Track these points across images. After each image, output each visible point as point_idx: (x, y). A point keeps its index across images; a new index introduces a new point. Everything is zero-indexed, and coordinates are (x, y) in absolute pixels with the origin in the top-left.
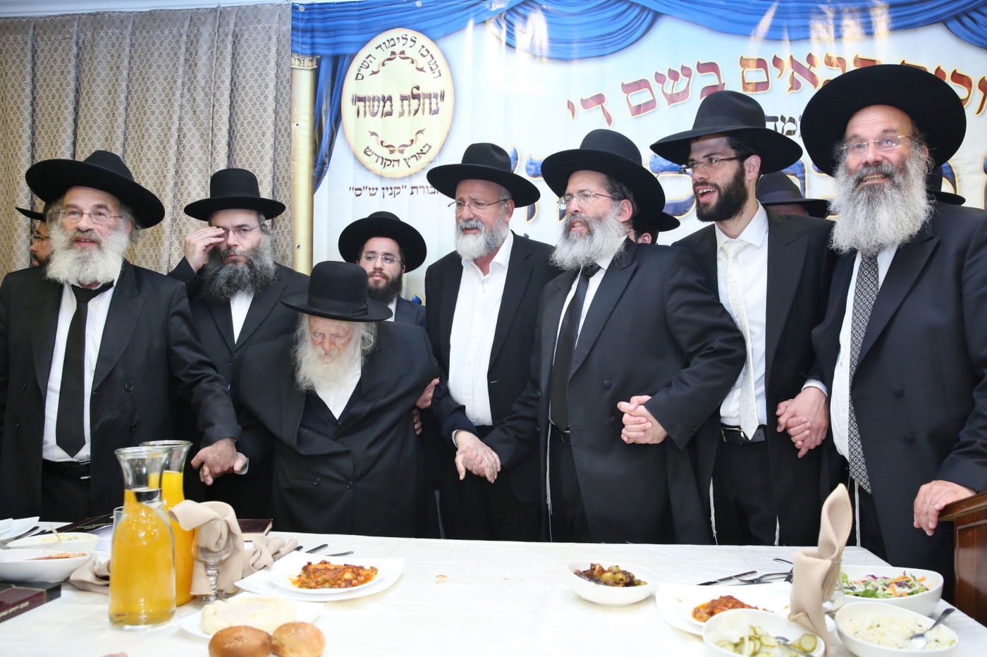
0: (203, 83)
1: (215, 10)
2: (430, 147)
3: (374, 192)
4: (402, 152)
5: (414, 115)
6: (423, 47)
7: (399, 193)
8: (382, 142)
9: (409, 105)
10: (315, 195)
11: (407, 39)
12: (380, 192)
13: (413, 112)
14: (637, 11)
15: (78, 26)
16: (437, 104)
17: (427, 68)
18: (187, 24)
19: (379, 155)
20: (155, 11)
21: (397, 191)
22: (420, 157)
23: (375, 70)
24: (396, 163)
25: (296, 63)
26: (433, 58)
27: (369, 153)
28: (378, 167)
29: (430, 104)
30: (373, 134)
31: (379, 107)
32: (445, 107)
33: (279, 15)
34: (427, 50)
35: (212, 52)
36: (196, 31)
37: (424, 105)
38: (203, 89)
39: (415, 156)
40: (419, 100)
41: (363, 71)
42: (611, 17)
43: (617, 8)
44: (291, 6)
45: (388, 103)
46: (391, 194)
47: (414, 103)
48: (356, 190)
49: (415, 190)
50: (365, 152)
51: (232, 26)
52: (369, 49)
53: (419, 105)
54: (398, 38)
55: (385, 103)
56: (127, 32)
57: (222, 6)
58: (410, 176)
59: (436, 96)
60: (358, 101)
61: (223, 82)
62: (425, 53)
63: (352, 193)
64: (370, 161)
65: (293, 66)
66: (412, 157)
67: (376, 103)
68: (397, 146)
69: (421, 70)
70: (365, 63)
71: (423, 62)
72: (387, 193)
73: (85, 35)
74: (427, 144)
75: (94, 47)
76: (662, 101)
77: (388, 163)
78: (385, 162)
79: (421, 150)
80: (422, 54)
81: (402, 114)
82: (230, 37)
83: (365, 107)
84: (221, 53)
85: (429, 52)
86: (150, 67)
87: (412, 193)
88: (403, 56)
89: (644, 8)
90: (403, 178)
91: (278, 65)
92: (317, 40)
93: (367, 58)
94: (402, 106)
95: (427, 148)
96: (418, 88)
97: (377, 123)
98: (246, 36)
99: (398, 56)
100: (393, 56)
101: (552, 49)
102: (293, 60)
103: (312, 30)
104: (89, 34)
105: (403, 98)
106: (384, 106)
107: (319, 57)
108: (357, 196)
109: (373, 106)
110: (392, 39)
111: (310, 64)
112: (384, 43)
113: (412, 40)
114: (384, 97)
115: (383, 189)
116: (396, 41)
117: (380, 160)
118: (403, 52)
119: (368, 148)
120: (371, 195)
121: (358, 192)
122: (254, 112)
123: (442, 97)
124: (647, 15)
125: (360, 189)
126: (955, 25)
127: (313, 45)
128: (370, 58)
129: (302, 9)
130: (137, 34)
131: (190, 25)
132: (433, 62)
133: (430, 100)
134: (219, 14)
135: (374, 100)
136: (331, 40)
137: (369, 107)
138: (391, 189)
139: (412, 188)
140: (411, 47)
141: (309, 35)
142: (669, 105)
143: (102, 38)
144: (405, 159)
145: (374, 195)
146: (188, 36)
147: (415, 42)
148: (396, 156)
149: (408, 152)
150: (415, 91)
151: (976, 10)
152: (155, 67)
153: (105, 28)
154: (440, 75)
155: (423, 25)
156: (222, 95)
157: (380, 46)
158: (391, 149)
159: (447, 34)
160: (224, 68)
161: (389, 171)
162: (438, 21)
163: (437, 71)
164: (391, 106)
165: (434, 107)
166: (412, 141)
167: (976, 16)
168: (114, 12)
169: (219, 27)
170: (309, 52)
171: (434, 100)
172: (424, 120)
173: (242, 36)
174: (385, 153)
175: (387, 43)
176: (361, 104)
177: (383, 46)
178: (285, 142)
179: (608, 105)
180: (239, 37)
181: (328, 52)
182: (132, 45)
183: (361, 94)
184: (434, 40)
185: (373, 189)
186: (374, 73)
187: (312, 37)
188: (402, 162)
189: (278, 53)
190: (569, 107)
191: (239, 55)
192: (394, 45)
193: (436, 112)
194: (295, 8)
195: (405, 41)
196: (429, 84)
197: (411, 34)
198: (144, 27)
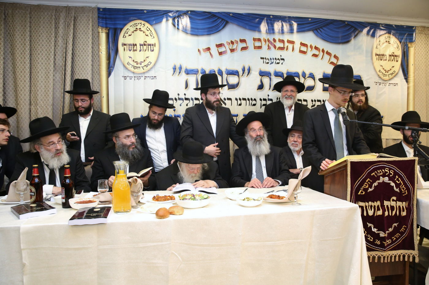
0: (62, 35)
1: (66, 7)
2: (151, 63)
3: (131, 78)
4: (141, 64)
5: (145, 51)
6: (148, 27)
7: (140, 79)
8: (133, 60)
9: (143, 48)
10: (109, 78)
11: (141, 24)
12: (133, 78)
13: (144, 50)
14: (220, 20)
15: (5, 8)
16: (153, 48)
17: (149, 35)
18: (54, 11)
19: (132, 65)
20: (40, 5)
21: (140, 78)
22: (148, 66)
23: (130, 34)
24: (139, 68)
25: (100, 30)
26: (151, 32)
27: (129, 64)
28: (132, 69)
29: (151, 48)
30: (130, 57)
31: (132, 48)
32: (156, 49)
33: (92, 11)
34: (149, 28)
35: (65, 23)
36: (58, 15)
37: (148, 48)
38: (62, 37)
39: (145, 66)
40: (147, 46)
41: (126, 35)
42: (212, 21)
43: (214, 18)
44: (97, 9)
45: (135, 46)
46: (137, 79)
47: (145, 47)
48: (125, 77)
49: (146, 78)
50: (127, 64)
51: (73, 14)
52: (128, 26)
53: (147, 48)
54: (138, 23)
55: (134, 46)
56: (28, 12)
57: (69, 6)
58: (144, 73)
59: (153, 45)
60: (124, 45)
61: (70, 35)
62: (148, 30)
63: (123, 78)
64: (130, 67)
65: (99, 31)
66: (144, 66)
67: (131, 46)
68: (139, 62)
69: (147, 35)
70: (126, 32)
71: (148, 33)
72: (136, 78)
73: (8, 11)
74: (150, 62)
75: (13, 17)
76: (229, 51)
77: (136, 68)
78: (135, 67)
79: (148, 64)
80: (147, 30)
81: (140, 51)
82: (73, 18)
83: (127, 47)
84: (69, 24)
85: (150, 29)
86: (40, 27)
87: (145, 79)
88: (140, 30)
89: (223, 19)
90: (141, 74)
91: (93, 30)
92: (108, 22)
93: (127, 30)
94: (140, 48)
95: (150, 63)
96: (146, 42)
97: (131, 53)
98: (79, 18)
99: (138, 30)
100: (137, 30)
101: (191, 31)
102: (99, 29)
103: (106, 18)
104: (10, 11)
105: (141, 45)
106: (134, 48)
107: (109, 28)
108: (125, 79)
109: (130, 47)
110: (136, 24)
111: (105, 31)
112: (133, 25)
113: (143, 24)
114: (134, 44)
115: (135, 77)
116: (138, 24)
117: (133, 67)
118: (140, 29)
119: (128, 62)
120: (130, 79)
121: (125, 78)
122: (84, 47)
123: (155, 45)
124: (224, 22)
125: (126, 77)
126: (315, 31)
127: (106, 24)
128: (128, 30)
129: (101, 10)
130: (33, 13)
131: (55, 12)
132: (151, 33)
133: (151, 46)
134: (68, 9)
135: (130, 45)
136: (113, 22)
137: (128, 47)
138: (137, 77)
139: (145, 77)
140: (143, 27)
141: (105, 20)
142: (231, 52)
143: (17, 14)
144: (142, 67)
145: (131, 79)
146: (55, 16)
147: (144, 25)
148: (139, 65)
149: (143, 64)
150: (145, 43)
151: (321, 28)
152: (42, 27)
153: (18, 9)
154: (154, 38)
155: (147, 19)
156: (70, 40)
157: (132, 26)
158: (137, 63)
159: (156, 23)
160: (71, 30)
161: (136, 71)
162: (153, 18)
163: (153, 36)
164: (137, 47)
165: (152, 49)
166: (144, 60)
167: (321, 30)
168: (22, 4)
169: (68, 14)
170: (105, 26)
171: (152, 46)
172: (148, 53)
173: (78, 18)
174: (135, 64)
175: (134, 25)
176: (125, 47)
177: (133, 26)
178: (97, 59)
179: (212, 51)
180: (76, 18)
181: (113, 27)
182: (30, 18)
183: (125, 43)
184: (151, 25)
185: (131, 77)
186: (130, 35)
187: (106, 21)
188: (141, 68)
189: (93, 26)
190: (199, 51)
191: (76, 25)
192: (137, 26)
193: (153, 51)
194: (99, 9)
195: (141, 25)
196: (150, 41)
197: (143, 22)
198: (36, 11)
